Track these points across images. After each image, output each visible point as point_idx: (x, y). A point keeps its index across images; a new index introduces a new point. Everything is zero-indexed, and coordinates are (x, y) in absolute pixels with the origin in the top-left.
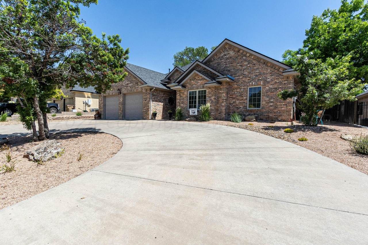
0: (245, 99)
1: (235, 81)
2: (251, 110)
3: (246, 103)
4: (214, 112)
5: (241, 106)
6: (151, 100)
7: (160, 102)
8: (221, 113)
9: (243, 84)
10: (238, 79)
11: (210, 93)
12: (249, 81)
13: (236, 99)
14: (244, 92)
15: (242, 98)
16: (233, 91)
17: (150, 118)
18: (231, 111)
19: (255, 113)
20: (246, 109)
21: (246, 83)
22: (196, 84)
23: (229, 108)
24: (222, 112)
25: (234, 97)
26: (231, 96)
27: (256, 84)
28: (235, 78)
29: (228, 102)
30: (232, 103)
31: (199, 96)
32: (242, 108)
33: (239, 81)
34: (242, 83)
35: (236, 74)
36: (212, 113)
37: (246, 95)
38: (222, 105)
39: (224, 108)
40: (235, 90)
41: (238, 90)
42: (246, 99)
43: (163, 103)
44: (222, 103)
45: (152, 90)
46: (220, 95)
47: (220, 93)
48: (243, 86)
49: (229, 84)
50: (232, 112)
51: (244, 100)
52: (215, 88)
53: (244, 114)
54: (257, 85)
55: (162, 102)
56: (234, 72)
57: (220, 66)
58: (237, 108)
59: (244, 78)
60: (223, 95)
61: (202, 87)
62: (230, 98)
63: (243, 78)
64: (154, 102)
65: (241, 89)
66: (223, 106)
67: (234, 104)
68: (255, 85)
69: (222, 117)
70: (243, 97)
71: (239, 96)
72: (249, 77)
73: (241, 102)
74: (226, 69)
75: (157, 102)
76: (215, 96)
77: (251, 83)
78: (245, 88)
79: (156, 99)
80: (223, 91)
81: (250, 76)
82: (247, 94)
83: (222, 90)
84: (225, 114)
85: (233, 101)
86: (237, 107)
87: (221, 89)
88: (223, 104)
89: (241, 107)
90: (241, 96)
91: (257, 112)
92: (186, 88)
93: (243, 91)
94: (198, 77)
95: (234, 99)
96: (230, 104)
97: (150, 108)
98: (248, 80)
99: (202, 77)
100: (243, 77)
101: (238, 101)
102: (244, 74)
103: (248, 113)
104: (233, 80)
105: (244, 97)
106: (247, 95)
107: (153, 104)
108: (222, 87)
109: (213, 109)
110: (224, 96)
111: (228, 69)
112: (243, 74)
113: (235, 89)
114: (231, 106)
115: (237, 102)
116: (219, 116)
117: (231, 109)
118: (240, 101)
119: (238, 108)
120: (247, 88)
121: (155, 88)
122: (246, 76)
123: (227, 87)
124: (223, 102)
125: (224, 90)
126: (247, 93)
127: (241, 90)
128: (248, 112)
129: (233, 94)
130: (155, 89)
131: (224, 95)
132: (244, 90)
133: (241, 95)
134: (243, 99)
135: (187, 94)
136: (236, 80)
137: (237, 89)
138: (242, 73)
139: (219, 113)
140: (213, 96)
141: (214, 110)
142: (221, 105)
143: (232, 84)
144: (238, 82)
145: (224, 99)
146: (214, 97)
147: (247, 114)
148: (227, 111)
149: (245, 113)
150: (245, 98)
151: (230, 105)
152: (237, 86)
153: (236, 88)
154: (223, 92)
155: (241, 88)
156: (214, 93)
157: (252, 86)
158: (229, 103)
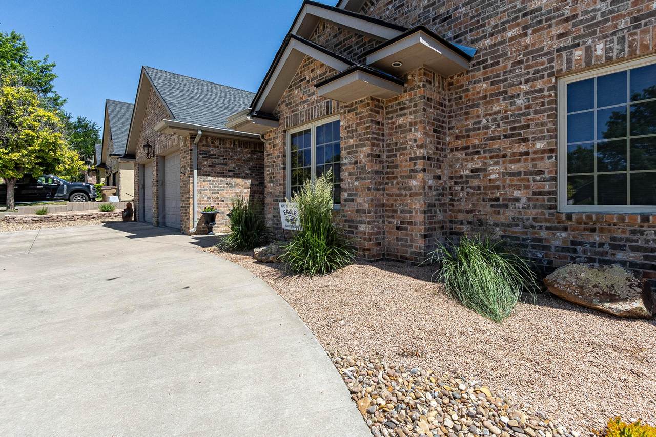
0: (543, 151)
1: (479, 63)
2: (589, 217)
3: (546, 175)
4: (369, 223)
5: (517, 193)
6: (196, 172)
7: (238, 177)
8: (406, 229)
9: (527, 67)
10: (494, 45)
11: (351, 133)
12: (569, 41)
13: (488, 155)
14: (535, 112)
15: (523, 148)
16: (467, 113)
17: (192, 230)
18: (460, 216)
19: (619, 235)
20: (555, 207)
21: (544, 59)
22: (307, 101)
23: (452, 200)
24: (410, 223)
25: (474, 147)
26: (460, 143)
27: (617, 47)
28: (481, 44)
29: (445, 172)
30: (467, 176)
31: (319, 149)
32: (524, 200)
33: (500, 56)
34: (520, 62)
35: (484, 25)
36: (362, 228)
37: (550, 126)
38: (410, 189)
39: (418, 205)
40: (481, 110)
41: (496, 108)
42: (552, 151)
43: (250, 181)
44: (410, 177)
45: (197, 140)
46: (399, 138)
47: (400, 126)
48: (527, 81)
49: (451, 84)
50: (469, 223)
51: (533, 160)
52: (377, 104)
53: (540, 240)
54: (633, 55)
55: (245, 178)
56: (472, 18)
57: (406, 9)
58: (491, 200)
59: (530, 31)
60: (411, 136)
61: (324, 110)
62: (457, 149)
63: (526, 35)
64: (210, 178)
65: (513, 97)
66: (417, 194)
67: (475, 183)
68: (609, 60)
69: (411, 246)
70: (525, 140)
71: (506, 137)
72: (567, 20)
73: (514, 167)
74: (432, 15)
75: (224, 176)
76: (373, 145)
77: (578, 54)
78: (542, 90)
79: (218, 169)
80: (410, 118)
81: (567, 13)
82: (555, 123)
83: (407, 111)
84: (425, 236)
85: (471, 165)
86: (497, 199)
87: (401, 109)
88: (414, 183)
89: (517, 200)
90: (516, 133)
91: (633, 232)
92: (278, 120)
93: (528, 107)
94: (312, 70)
95: (478, 153)
96: (456, 183)
97: (193, 195)
98: (560, 36)
99: (322, 65)
100: (525, 28)
101: (497, 163)
102: (532, 12)
103: (564, 235)
104: (468, 58)
105: (535, 139)
106: (555, 130)
107: (207, 185)
108: (406, 98)
109: (367, 206)
110: (415, 141)
111: (442, 10)
112: (525, 15)
113: (478, 105)
114: (462, 189)
115: (495, 171)
116: (397, 240)
117: (463, 205)
118: (511, 162)
119: (498, 204)
120: (554, 88)
121: (202, 131)
122: (540, 22)
123: (436, 97)
124: (413, 171)
125: (415, 112)
126: (554, 117)
127: (512, 104)
128: (565, 229)
129: (468, 130)
130: (203, 135)
131: (419, 135)
132: (534, 99)
133: (513, 129)
134: (527, 153)
135: (284, 144)
136: (484, 55)
137: (491, 102)
138: (520, 10)
139: (398, 228)
140: (363, 145)
141: (369, 212)
142: (405, 189)
143: (463, 80)
144: (498, 63)
145: (416, 158)
146: (366, 150)
147: (557, 243)
148: (440, 216)
149: (543, 234)
150: (539, 145)
151: (457, 188)
152: (492, 83)
153: (485, 97)
154: (411, 124)
155: (515, 93)
156: (367, 128)
157: (589, 66)
158: (451, 178)
